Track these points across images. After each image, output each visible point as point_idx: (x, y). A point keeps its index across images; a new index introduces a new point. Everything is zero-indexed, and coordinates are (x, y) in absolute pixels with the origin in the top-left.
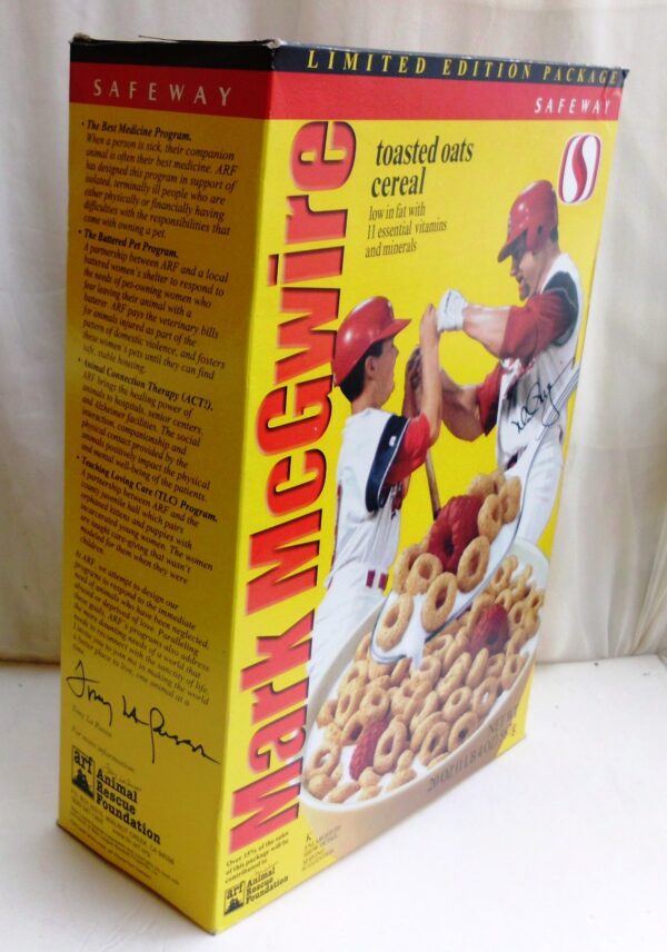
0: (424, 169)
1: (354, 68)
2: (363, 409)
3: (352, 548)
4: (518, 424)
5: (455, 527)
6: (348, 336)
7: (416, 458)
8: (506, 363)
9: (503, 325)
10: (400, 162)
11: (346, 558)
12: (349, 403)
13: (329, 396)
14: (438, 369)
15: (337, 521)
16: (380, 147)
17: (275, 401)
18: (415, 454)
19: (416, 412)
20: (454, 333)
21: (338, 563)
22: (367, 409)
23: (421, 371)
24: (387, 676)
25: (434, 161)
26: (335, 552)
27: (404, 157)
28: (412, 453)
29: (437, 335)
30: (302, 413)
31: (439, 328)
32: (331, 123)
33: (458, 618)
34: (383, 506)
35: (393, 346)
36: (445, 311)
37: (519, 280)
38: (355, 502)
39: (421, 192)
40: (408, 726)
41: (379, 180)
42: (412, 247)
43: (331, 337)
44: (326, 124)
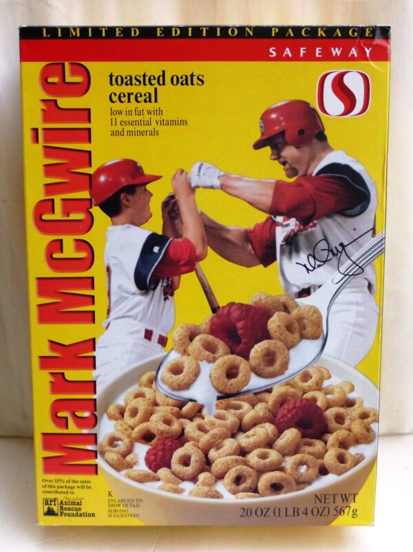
0: (156, 89)
1: (78, 35)
2: (123, 224)
3: (127, 308)
4: (305, 266)
5: (240, 325)
6: (102, 179)
7: (184, 265)
8: (280, 219)
9: (270, 192)
10: (131, 84)
11: (121, 313)
12: (109, 218)
13: (91, 210)
14: (197, 211)
15: (109, 288)
16: (111, 76)
17: (46, 205)
18: (182, 262)
19: (178, 234)
20: (211, 190)
21: (113, 315)
22: (127, 225)
23: (178, 209)
24: (177, 409)
25: (164, 84)
26: (109, 306)
27: (134, 81)
28: (179, 261)
29: (193, 190)
30: (68, 216)
31: (193, 185)
32: (67, 64)
33: (255, 394)
34: (154, 289)
35: (146, 190)
36: (199, 175)
37: (284, 163)
38: (124, 279)
39: (156, 101)
40: (206, 455)
41: (115, 95)
42: (154, 133)
43: (88, 177)
44: (63, 64)
